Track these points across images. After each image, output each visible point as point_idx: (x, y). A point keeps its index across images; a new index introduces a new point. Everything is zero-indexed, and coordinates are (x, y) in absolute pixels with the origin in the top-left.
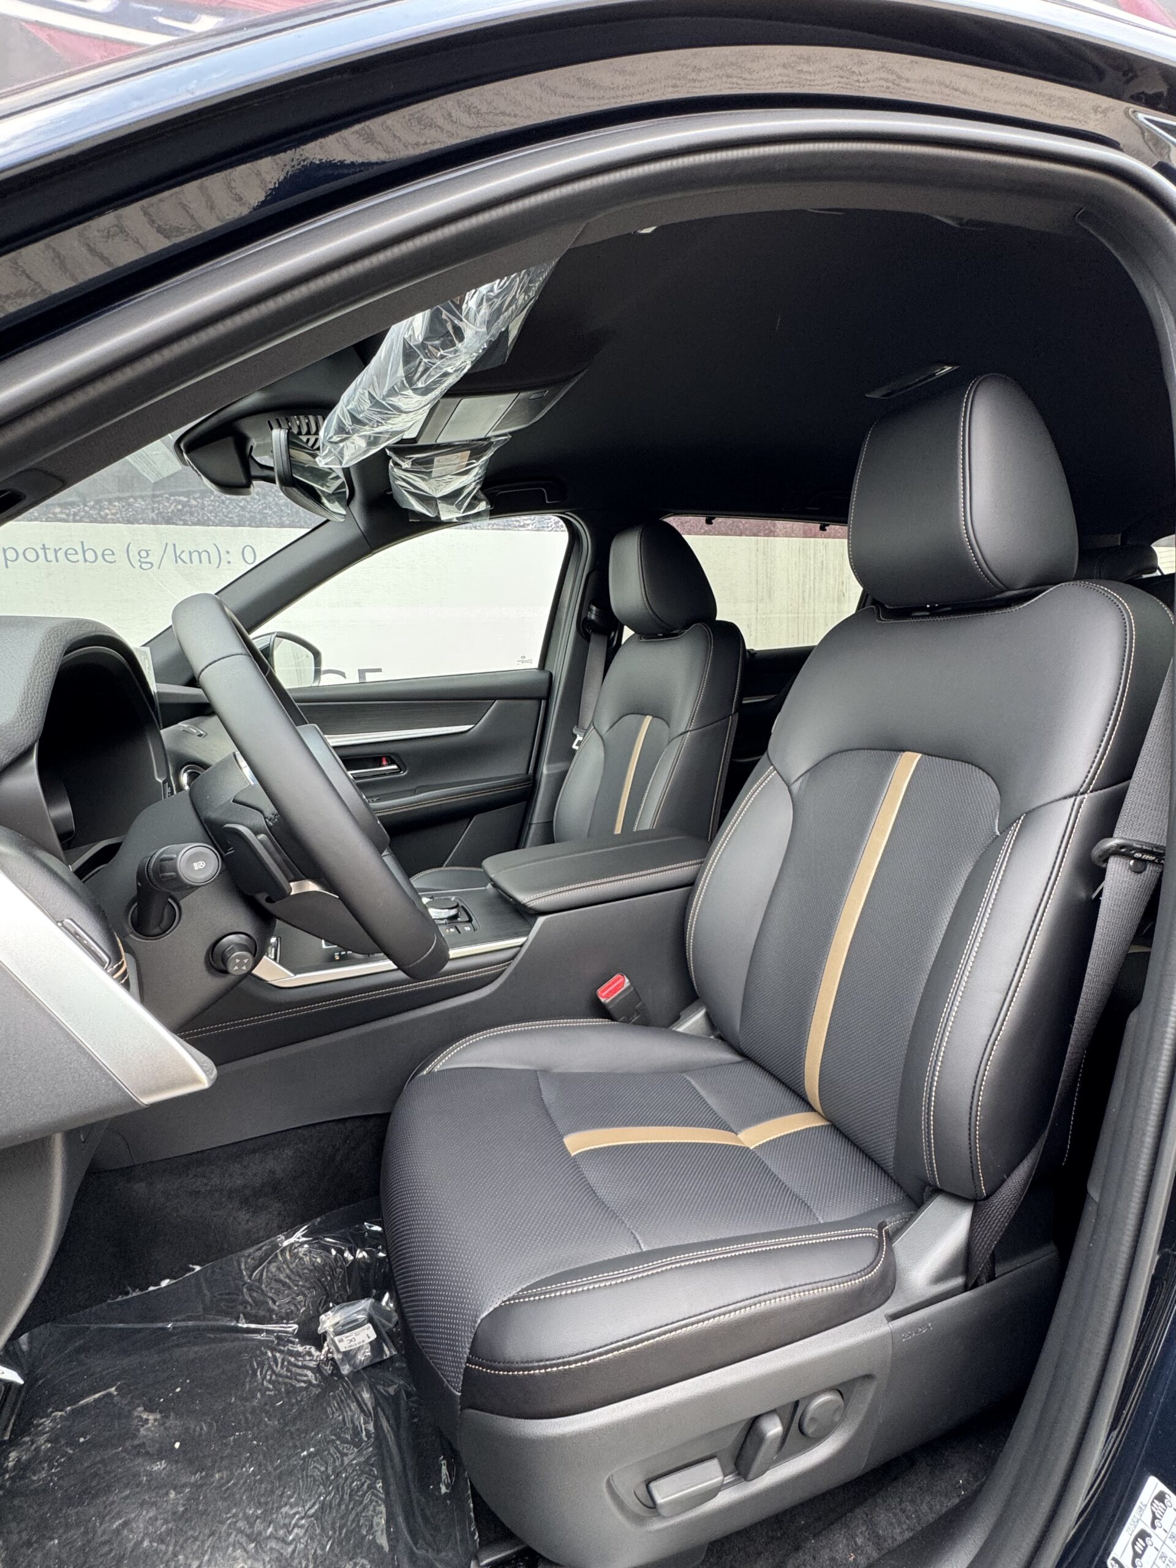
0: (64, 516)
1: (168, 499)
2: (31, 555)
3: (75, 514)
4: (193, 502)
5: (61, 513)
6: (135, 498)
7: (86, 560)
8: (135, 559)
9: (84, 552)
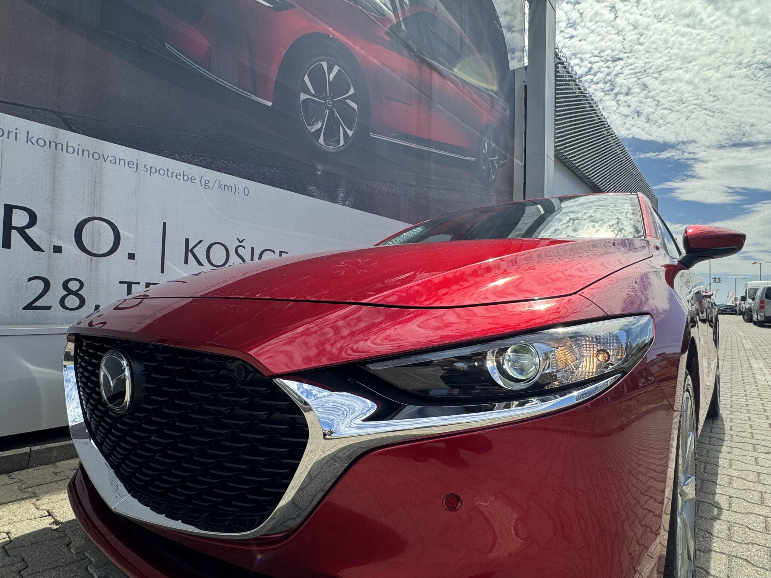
0: (179, 158)
1: (220, 161)
2: (162, 172)
3: (183, 159)
4: (229, 164)
5: (178, 156)
6: (208, 157)
7: (184, 180)
8: (203, 183)
9: (184, 176)
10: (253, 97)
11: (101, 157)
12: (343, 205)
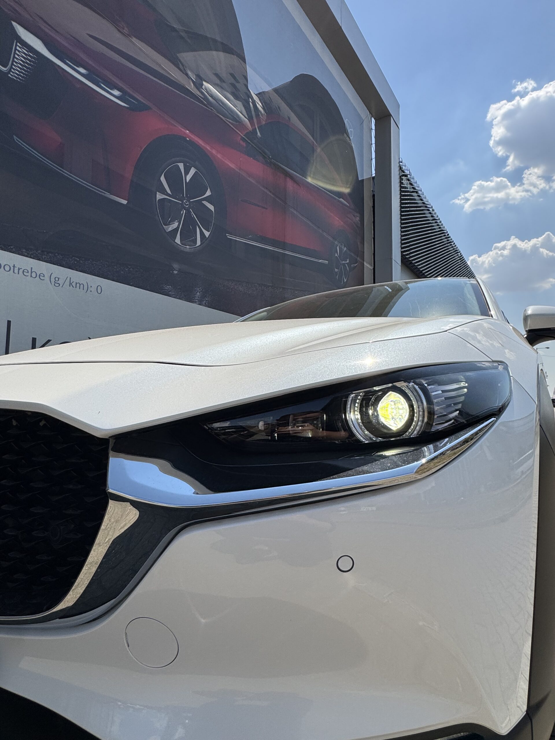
1: (71, 258)
2: (7, 268)
3: (32, 254)
4: (82, 262)
5: (25, 252)
6: (58, 254)
7: (31, 276)
8: (53, 280)
9: (32, 272)
10: (108, 195)
12: (200, 304)
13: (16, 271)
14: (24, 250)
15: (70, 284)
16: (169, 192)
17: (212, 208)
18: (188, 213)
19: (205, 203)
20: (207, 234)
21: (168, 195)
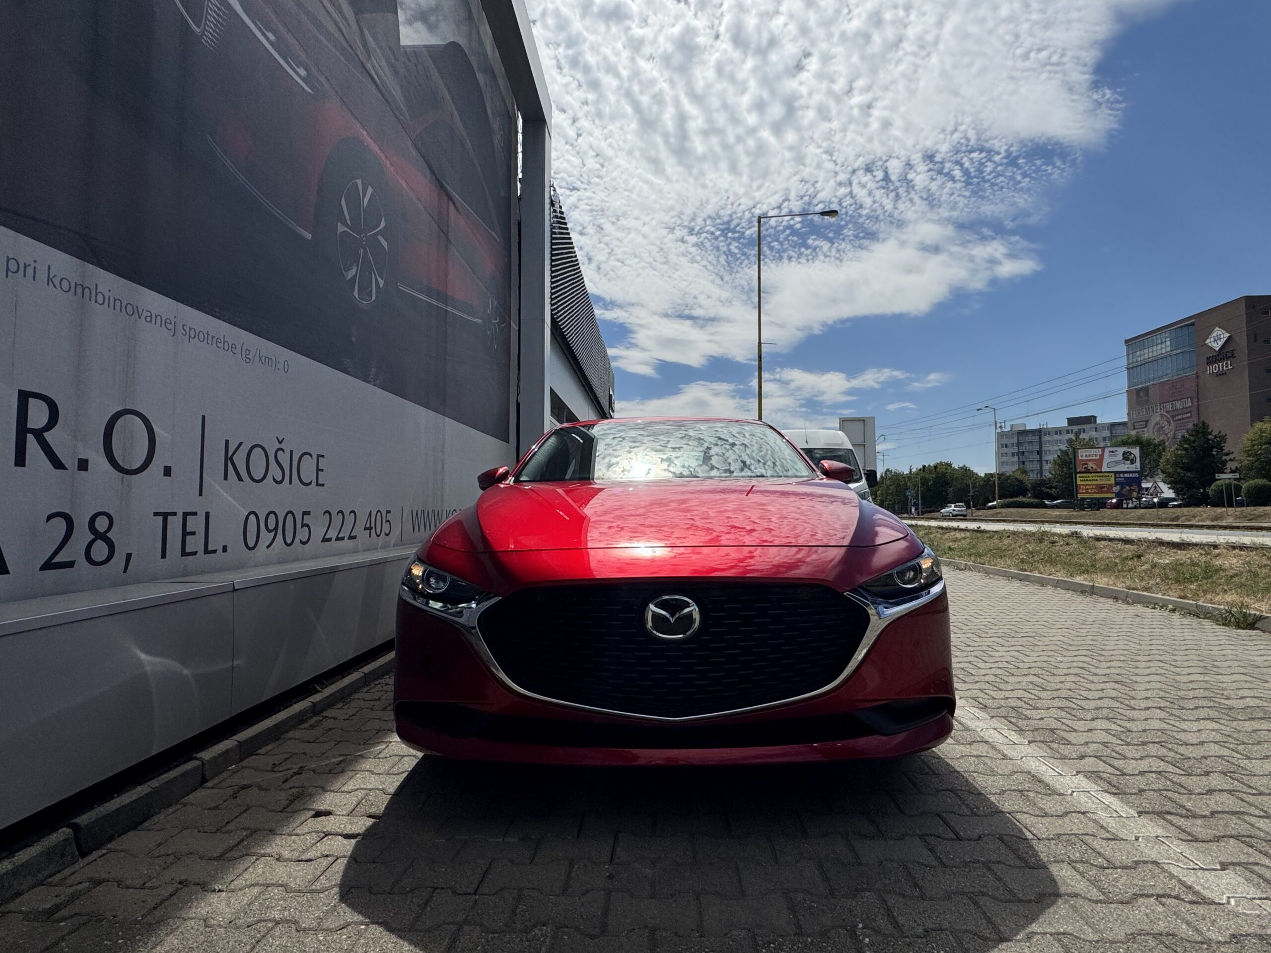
0: (219, 315)
1: (262, 321)
3: (224, 316)
4: (270, 326)
5: (218, 312)
7: (224, 348)
8: (244, 353)
9: (224, 343)
10: (293, 226)
11: (135, 311)
12: (374, 385)
13: (210, 341)
14: (217, 310)
15: (260, 359)
16: (349, 222)
17: (385, 244)
18: (365, 251)
19: (380, 238)
20: (381, 282)
21: (347, 226)
